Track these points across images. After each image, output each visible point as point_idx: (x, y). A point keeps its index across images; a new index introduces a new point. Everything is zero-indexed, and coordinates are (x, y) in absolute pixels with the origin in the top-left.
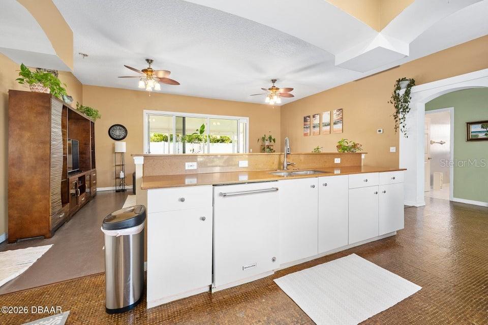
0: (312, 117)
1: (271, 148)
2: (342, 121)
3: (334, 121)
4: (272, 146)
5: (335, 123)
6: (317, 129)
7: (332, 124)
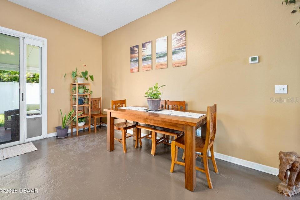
0: (141, 46)
1: (87, 87)
2: (186, 48)
3: (173, 50)
4: (89, 84)
5: (174, 53)
6: (149, 63)
7: (170, 53)
